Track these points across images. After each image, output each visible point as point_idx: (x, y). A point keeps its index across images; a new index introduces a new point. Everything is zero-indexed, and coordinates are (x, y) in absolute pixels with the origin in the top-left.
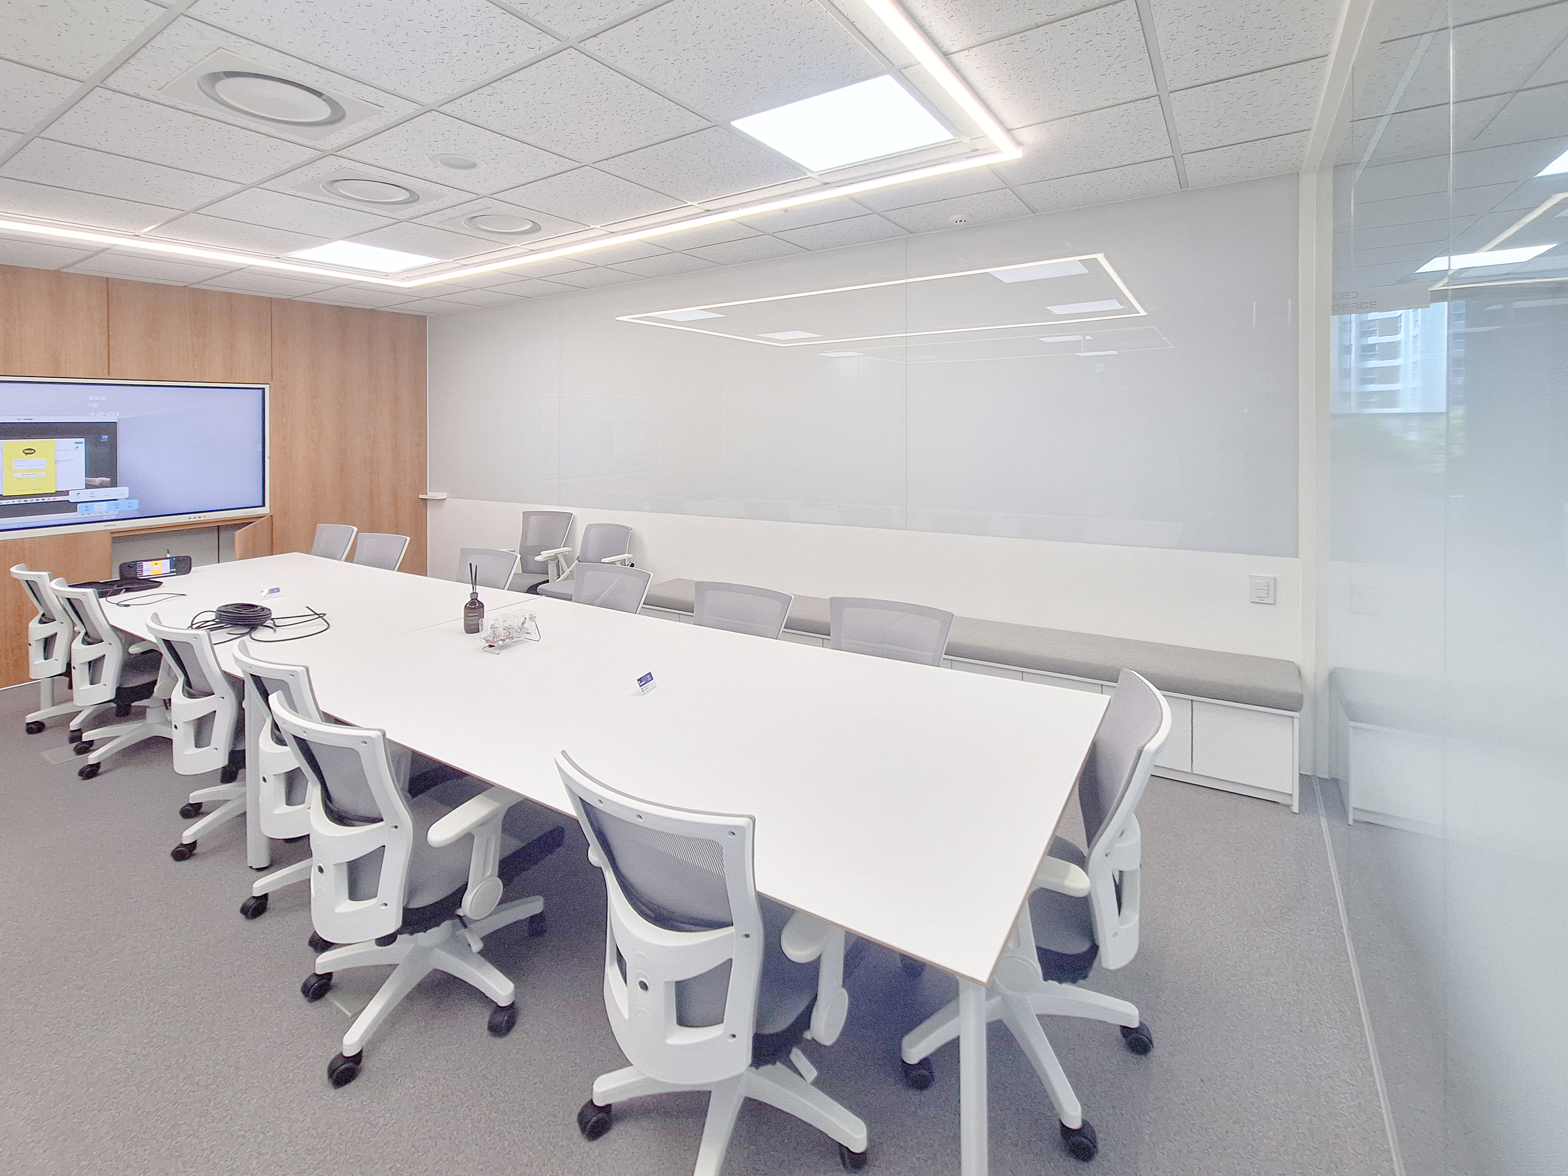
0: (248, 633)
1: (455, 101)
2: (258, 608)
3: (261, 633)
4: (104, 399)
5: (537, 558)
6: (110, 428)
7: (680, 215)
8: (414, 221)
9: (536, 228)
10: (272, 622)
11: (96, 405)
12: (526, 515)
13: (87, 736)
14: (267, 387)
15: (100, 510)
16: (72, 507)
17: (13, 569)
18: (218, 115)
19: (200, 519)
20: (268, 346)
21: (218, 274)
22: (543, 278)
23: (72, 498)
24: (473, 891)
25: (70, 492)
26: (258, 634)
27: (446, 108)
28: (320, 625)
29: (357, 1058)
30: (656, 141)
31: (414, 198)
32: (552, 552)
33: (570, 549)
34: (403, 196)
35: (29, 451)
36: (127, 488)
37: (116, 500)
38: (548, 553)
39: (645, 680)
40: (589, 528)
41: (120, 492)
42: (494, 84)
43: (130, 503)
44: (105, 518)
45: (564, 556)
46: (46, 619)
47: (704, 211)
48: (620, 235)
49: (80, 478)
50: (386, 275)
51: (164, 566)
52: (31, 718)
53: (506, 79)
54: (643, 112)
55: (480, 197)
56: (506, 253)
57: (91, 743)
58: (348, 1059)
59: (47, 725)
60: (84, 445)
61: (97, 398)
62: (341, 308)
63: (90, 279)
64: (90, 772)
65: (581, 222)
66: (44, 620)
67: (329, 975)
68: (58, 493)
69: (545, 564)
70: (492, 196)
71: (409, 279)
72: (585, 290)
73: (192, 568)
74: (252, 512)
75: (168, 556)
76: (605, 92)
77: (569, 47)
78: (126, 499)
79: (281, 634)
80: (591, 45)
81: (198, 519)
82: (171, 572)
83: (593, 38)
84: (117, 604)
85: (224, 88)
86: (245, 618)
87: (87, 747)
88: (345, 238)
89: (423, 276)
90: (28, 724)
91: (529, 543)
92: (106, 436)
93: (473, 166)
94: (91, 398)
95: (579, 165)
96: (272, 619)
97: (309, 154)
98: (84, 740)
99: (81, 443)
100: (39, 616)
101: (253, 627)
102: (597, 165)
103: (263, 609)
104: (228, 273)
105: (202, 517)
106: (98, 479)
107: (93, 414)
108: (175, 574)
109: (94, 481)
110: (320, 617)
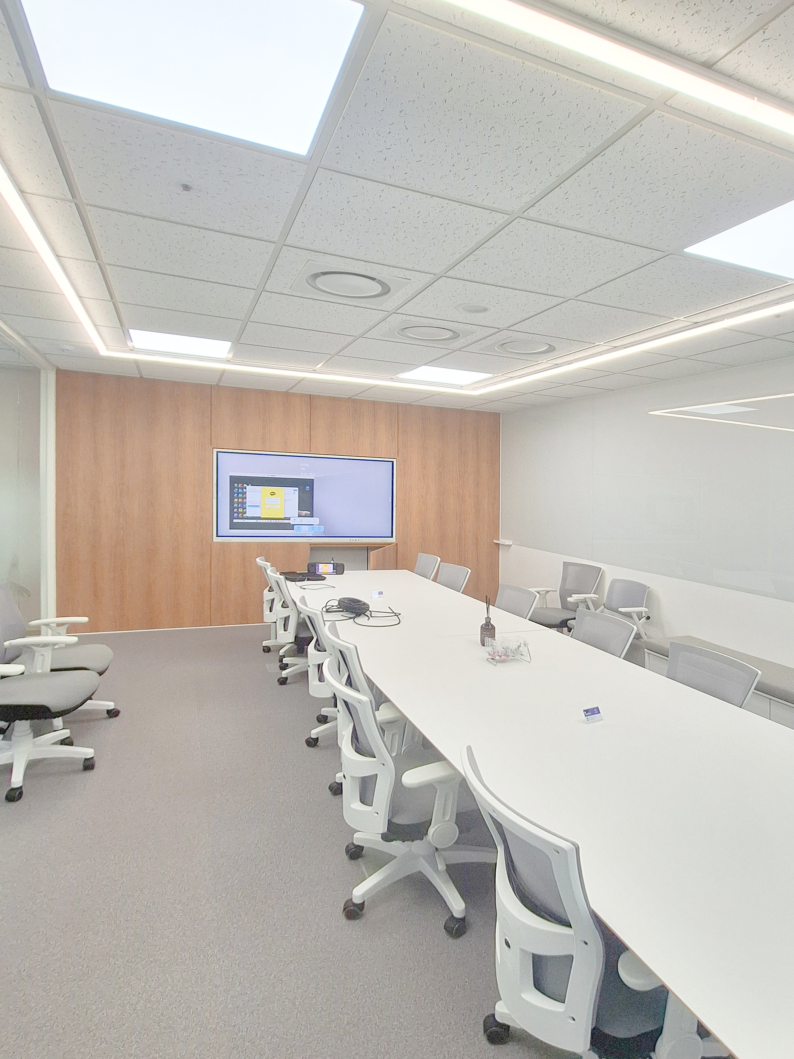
0: (353, 617)
1: (454, 268)
2: (362, 603)
3: (362, 620)
4: (308, 465)
5: (569, 599)
6: (311, 482)
7: (671, 328)
8: (463, 350)
9: (551, 349)
10: (370, 613)
11: (304, 469)
12: (566, 565)
13: (285, 660)
14: (395, 461)
15: (305, 530)
16: (291, 527)
17: (257, 560)
18: (323, 298)
19: (356, 541)
20: (396, 434)
21: (364, 390)
22: (574, 384)
23: (292, 522)
24: (434, 827)
25: (291, 518)
26: (358, 620)
27: (450, 274)
28: (395, 620)
29: (361, 906)
30: (619, 274)
31: (456, 335)
32: (582, 596)
33: (597, 596)
34: (448, 334)
35: (273, 494)
36: (318, 519)
37: (313, 525)
38: (578, 597)
39: (592, 712)
40: (614, 582)
41: (315, 521)
42: (475, 252)
43: (319, 528)
44: (307, 535)
45: (593, 602)
46: (271, 590)
47: (692, 323)
48: (621, 349)
49: (296, 512)
50: (462, 387)
51: (329, 568)
52: (265, 643)
53: (481, 248)
54: (598, 254)
55: (500, 330)
56: (537, 368)
57: (287, 665)
58: (354, 905)
59: (272, 649)
60: (298, 491)
61: (305, 465)
62: (441, 409)
63: (302, 395)
64: (282, 681)
65: (585, 341)
66: (270, 590)
67: (362, 848)
68: (286, 519)
69: (576, 605)
70: (509, 329)
71: (477, 388)
72: (614, 391)
73: (345, 572)
74: (385, 540)
75: (332, 562)
76: (559, 244)
77: (517, 218)
78: (318, 525)
79: (372, 622)
80: (532, 213)
81: (354, 541)
82: (333, 572)
83: (532, 208)
84: (301, 587)
85: (321, 282)
86: (354, 608)
87: (284, 667)
88: (425, 364)
89: (486, 386)
90: (264, 647)
91: (568, 586)
92: (308, 487)
93: (485, 310)
94: (301, 465)
95: (565, 300)
96: (370, 611)
97: (381, 315)
98: (284, 662)
99: (297, 490)
100: (268, 588)
101: (358, 615)
102: (579, 298)
103: (364, 604)
104: (368, 389)
105: (357, 540)
106: (304, 512)
107: (302, 474)
108: (335, 573)
109: (302, 513)
110: (396, 615)
